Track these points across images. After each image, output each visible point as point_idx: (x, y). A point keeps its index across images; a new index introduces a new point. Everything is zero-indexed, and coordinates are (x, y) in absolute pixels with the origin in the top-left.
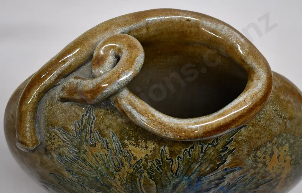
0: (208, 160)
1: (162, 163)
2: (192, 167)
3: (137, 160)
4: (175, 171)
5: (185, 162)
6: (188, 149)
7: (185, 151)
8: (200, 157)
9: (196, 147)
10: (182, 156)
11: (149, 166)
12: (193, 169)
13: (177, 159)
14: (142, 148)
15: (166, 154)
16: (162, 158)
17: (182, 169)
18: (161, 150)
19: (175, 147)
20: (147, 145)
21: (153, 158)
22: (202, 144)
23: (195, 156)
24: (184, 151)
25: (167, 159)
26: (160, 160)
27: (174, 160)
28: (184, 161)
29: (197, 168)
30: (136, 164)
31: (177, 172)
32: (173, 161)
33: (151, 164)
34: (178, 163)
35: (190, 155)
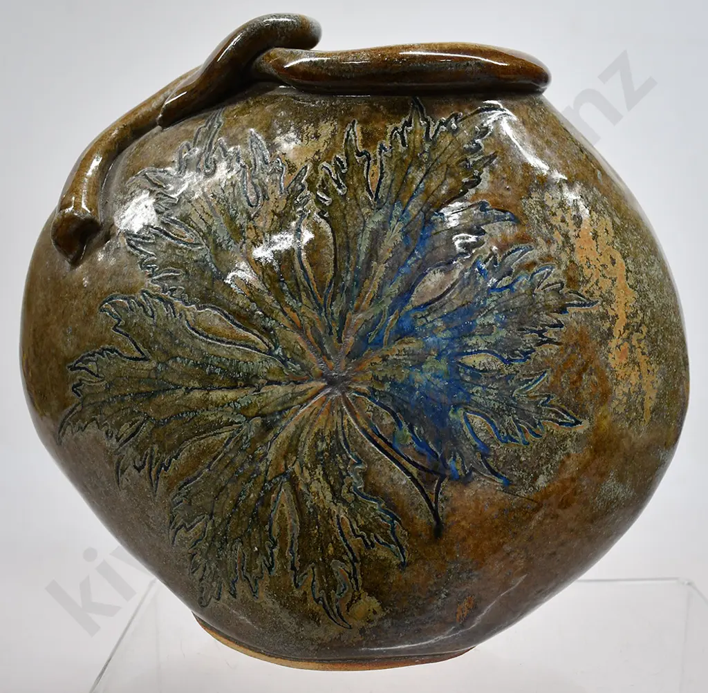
0: (442, 164)
1: (348, 165)
2: (410, 176)
3: (297, 172)
4: (373, 189)
5: (394, 160)
6: (400, 125)
7: (394, 131)
8: (424, 152)
9: (415, 125)
10: (387, 144)
11: (321, 179)
12: (412, 182)
13: (377, 154)
14: (308, 141)
15: (356, 140)
16: (347, 155)
17: (389, 182)
18: (346, 133)
19: (373, 122)
20: (319, 131)
21: (330, 158)
22: (426, 120)
23: (415, 147)
24: (392, 133)
25: (359, 154)
26: (343, 158)
27: (372, 155)
28: (392, 156)
29: (421, 182)
30: (293, 184)
31: (378, 190)
32: (369, 158)
33: (326, 174)
34: (381, 162)
35: (404, 144)
